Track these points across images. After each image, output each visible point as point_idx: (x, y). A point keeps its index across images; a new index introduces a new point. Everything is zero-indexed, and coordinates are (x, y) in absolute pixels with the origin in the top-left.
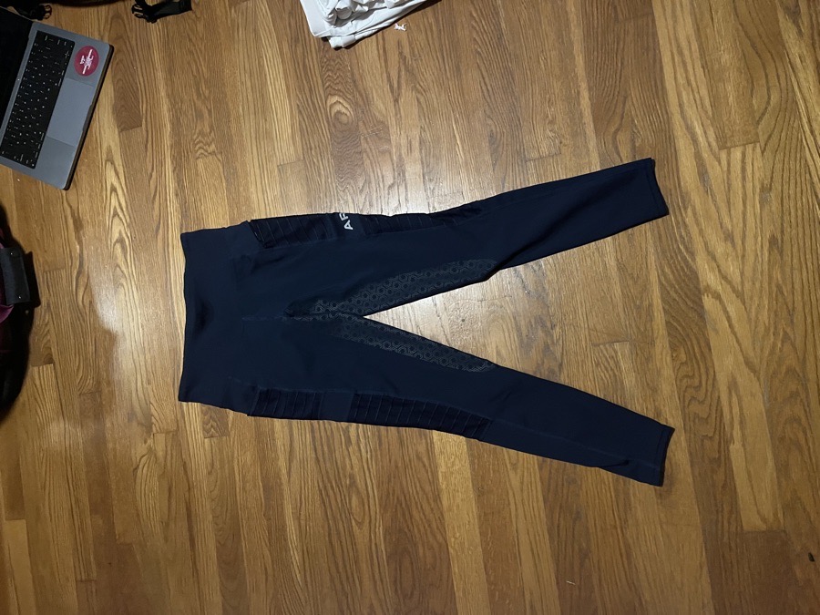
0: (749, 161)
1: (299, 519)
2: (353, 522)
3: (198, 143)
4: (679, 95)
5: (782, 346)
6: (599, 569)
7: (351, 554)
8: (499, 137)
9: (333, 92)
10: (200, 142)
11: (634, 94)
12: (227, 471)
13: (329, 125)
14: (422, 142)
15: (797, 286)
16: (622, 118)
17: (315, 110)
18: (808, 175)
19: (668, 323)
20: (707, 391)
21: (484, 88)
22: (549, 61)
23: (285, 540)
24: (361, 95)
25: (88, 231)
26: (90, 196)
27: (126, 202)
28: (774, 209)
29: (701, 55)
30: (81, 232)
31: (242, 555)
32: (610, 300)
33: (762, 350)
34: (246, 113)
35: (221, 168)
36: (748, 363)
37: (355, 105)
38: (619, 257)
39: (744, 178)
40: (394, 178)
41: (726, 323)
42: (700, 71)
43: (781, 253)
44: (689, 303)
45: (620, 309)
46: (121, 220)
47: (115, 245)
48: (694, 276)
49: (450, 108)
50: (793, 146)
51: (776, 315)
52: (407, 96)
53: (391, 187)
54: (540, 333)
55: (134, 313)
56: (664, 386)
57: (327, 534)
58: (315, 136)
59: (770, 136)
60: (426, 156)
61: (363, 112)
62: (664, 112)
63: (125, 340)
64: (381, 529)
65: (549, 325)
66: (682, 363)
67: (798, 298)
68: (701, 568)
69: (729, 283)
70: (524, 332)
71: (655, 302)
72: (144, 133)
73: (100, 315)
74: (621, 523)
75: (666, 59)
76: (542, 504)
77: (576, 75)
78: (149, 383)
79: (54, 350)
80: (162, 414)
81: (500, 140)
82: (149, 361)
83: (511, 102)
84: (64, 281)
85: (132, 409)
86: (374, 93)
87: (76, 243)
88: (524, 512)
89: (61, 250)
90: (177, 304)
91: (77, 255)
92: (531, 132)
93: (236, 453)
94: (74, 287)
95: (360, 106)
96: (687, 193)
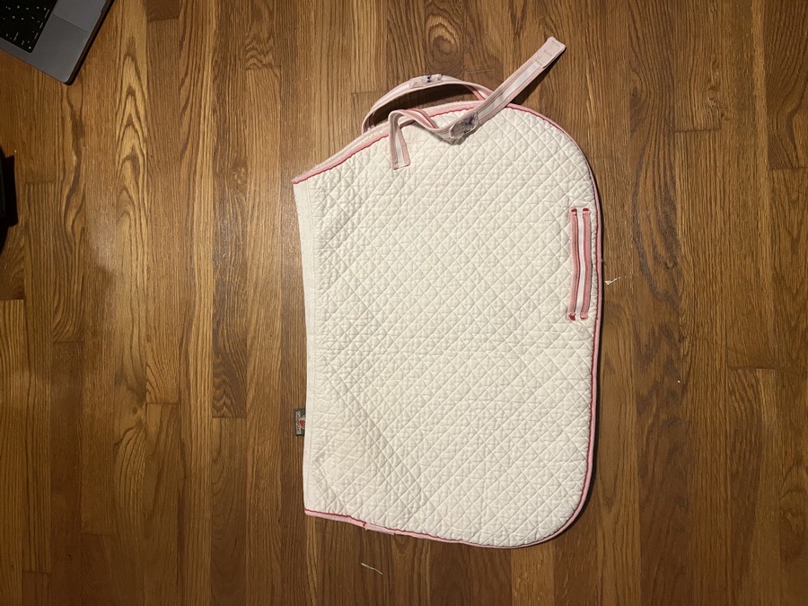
1: (324, 533)
3: (251, 49)
8: (644, 97)
9: (436, 11)
12: (237, 461)
13: (426, 52)
16: (802, 97)
17: (410, 31)
21: (633, 32)
22: (720, 14)
23: (303, 555)
25: (91, 140)
26: (99, 97)
27: (146, 111)
30: (82, 141)
31: (245, 566)
32: (757, 315)
35: (277, 85)
37: (463, 31)
38: (777, 265)
45: (770, 327)
46: (136, 131)
47: (124, 162)
49: (585, 54)
54: (665, 346)
55: (140, 250)
58: (405, 63)
61: (472, 43)
63: (123, 282)
65: (676, 336)
70: (644, 340)
72: (181, 27)
77: (751, 36)
78: (149, 339)
79: (27, 282)
80: (161, 380)
81: (646, 101)
82: (152, 313)
83: (665, 55)
84: (51, 197)
85: (122, 369)
86: (490, 19)
87: (73, 153)
88: (615, 557)
89: (52, 159)
90: (198, 246)
91: (72, 168)
92: (686, 97)
93: (252, 440)
94: (64, 208)
95: (469, 35)
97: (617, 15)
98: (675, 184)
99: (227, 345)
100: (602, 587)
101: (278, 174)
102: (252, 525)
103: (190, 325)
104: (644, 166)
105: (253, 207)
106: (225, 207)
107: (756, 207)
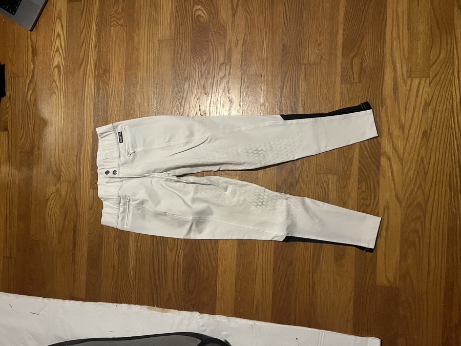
0: (421, 87)
1: (137, 242)
2: (167, 248)
3: (113, 17)
4: (392, 43)
5: (417, 190)
6: (296, 293)
7: (163, 266)
8: (288, 48)
9: (198, 3)
11: (368, 37)
13: (192, 22)
14: (244, 42)
15: (432, 160)
16: (358, 50)
17: (186, 12)
18: (451, 101)
19: (359, 168)
20: (372, 208)
21: (285, 17)
22: (325, 8)
23: (128, 252)
24: (214, 8)
25: (40, 57)
26: (44, 37)
27: (65, 45)
28: (429, 116)
29: (408, 22)
30: (36, 57)
31: (102, 256)
33: (406, 191)
34: (145, 4)
35: (125, 35)
36: (397, 197)
37: (210, 12)
39: (417, 96)
40: (225, 60)
41: (391, 173)
42: (406, 31)
43: (428, 141)
44: (373, 159)
46: (60, 54)
47: (54, 68)
48: (379, 145)
49: (263, 26)
50: (447, 83)
51: (418, 174)
52: (240, 13)
53: (222, 64)
55: (60, 110)
57: (152, 252)
58: (183, 27)
59: (436, 76)
60: (245, 50)
61: (213, 18)
62: (382, 51)
63: (52, 125)
64: (182, 254)
66: (363, 191)
67: (431, 166)
68: (350, 301)
69: (397, 152)
71: (355, 156)
72: (82, 4)
73: (40, 108)
74: (313, 271)
75: (389, 21)
76: (272, 254)
77: (338, 20)
78: (63, 152)
79: (9, 124)
80: (68, 172)
81: (289, 49)
82: (65, 140)
83: (299, 28)
84: (21, 85)
85: (50, 166)
86: (222, 8)
87: (32, 63)
88: (262, 257)
89: (22, 65)
91: (31, 71)
92: (306, 49)
94: (27, 89)
95: (212, 15)
96: (385, 99)
97: (279, 8)
98: (299, 88)
100: (256, 269)
101: (124, 77)
102: (106, 238)
103: (82, 145)
104: (286, 80)
105: (112, 92)
106: (99, 91)
107: (334, 100)
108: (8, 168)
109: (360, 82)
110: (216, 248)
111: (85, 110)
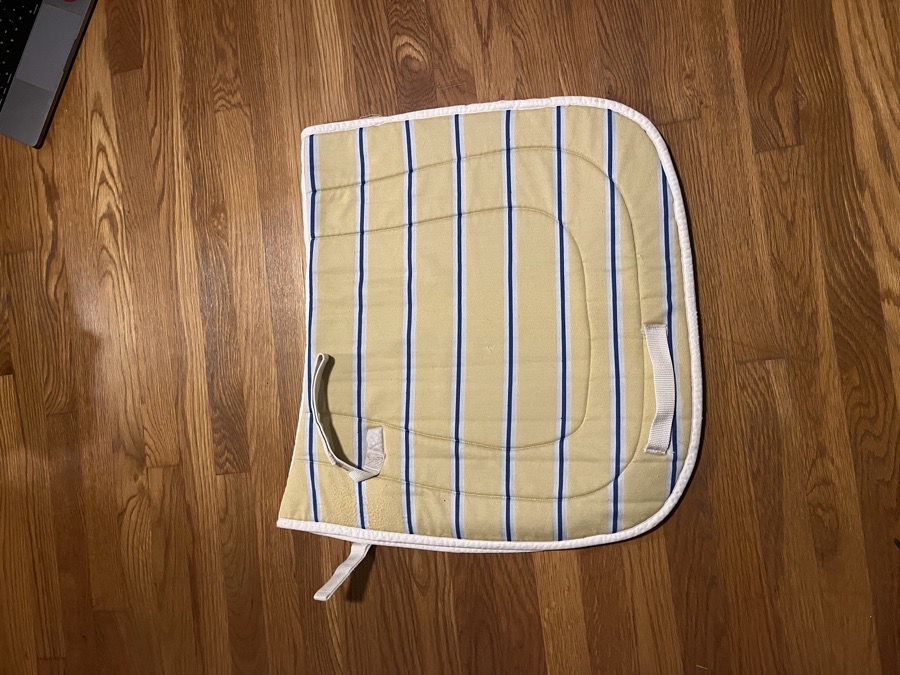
2: (414, 586)
3: (218, 91)
4: (853, 49)
6: (740, 650)
7: (410, 628)
8: (619, 94)
9: (401, 30)
10: (221, 90)
11: (797, 44)
12: (245, 518)
13: (394, 72)
16: (782, 74)
17: (377, 54)
19: (836, 335)
25: (66, 201)
26: (70, 157)
27: (118, 166)
30: (56, 204)
31: (264, 627)
32: (760, 305)
34: (284, 54)
35: (248, 126)
37: (430, 47)
38: (774, 251)
42: (879, 21)
44: (865, 311)
45: (774, 316)
46: (110, 188)
47: (101, 220)
48: (872, 276)
49: (556, 56)
52: (500, 39)
55: (125, 310)
56: (830, 416)
57: (379, 601)
58: (375, 87)
61: (441, 58)
62: (835, 69)
63: (111, 345)
64: (451, 595)
66: (854, 388)
71: (821, 309)
72: (146, 76)
73: (79, 312)
74: (770, 593)
75: (837, 4)
76: (665, 565)
77: (723, 18)
78: (143, 402)
79: (15, 356)
80: (160, 444)
81: (622, 97)
82: (144, 374)
83: (637, 49)
84: (31, 265)
85: (119, 436)
86: (456, 33)
87: (49, 218)
88: (643, 574)
89: (29, 225)
90: (184, 299)
91: (50, 234)
92: (662, 89)
93: (258, 494)
94: (44, 275)
95: (437, 51)
96: (864, 172)
97: (583, 13)
99: (223, 397)
100: (633, 607)
101: (258, 216)
102: (267, 584)
103: (184, 380)
105: (236, 252)
106: (207, 255)
107: (745, 193)
108: (23, 455)
109: (799, 143)
110: (530, 570)
111: (181, 300)
